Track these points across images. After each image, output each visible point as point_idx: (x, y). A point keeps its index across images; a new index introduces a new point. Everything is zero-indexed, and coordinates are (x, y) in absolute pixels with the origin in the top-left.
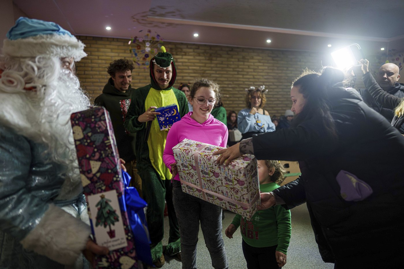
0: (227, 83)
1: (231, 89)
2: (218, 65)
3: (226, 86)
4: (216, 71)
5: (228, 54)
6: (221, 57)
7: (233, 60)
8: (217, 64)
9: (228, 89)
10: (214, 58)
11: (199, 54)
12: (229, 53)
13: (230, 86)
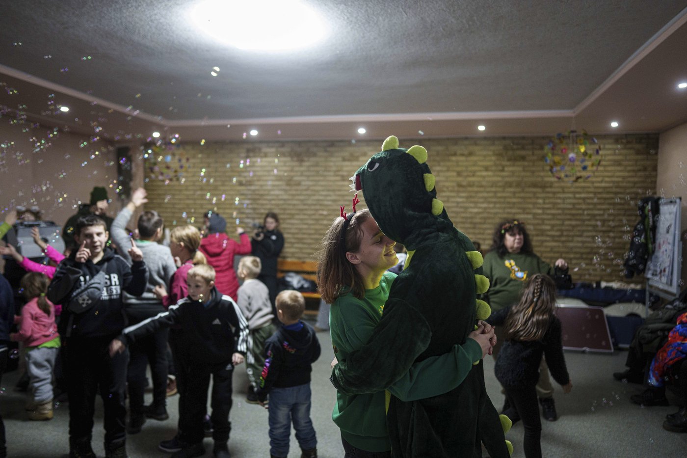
0: (324, 193)
1: (330, 203)
2: (312, 169)
3: (321, 198)
4: (308, 176)
5: (326, 151)
6: (315, 155)
7: (334, 159)
8: (309, 166)
9: (326, 203)
10: (306, 159)
11: (283, 155)
12: (329, 149)
13: (329, 198)
